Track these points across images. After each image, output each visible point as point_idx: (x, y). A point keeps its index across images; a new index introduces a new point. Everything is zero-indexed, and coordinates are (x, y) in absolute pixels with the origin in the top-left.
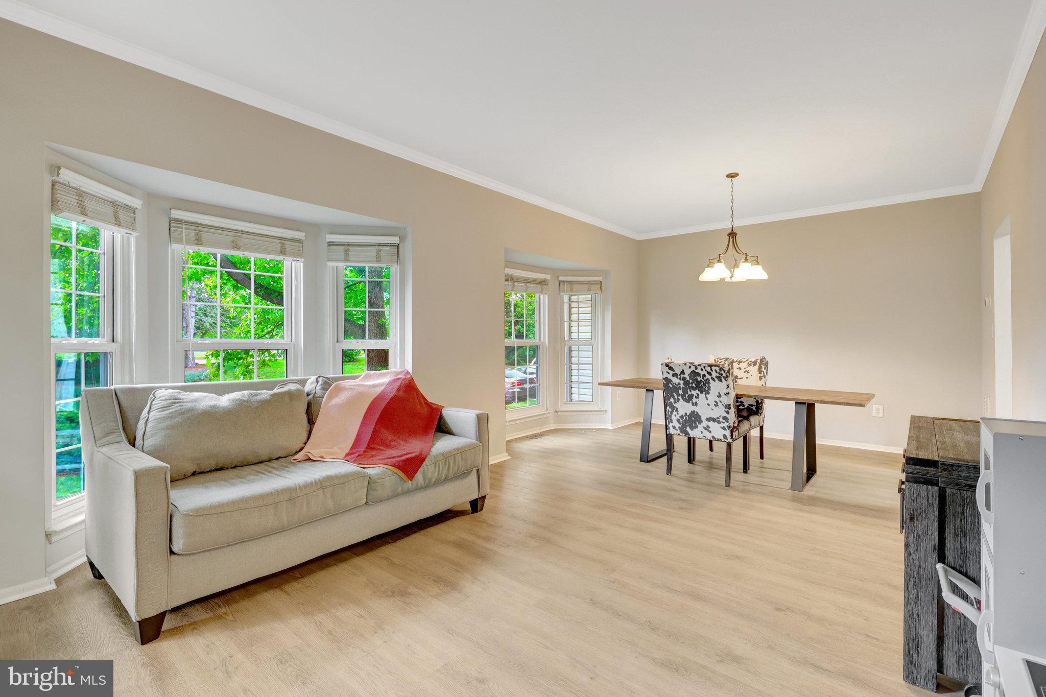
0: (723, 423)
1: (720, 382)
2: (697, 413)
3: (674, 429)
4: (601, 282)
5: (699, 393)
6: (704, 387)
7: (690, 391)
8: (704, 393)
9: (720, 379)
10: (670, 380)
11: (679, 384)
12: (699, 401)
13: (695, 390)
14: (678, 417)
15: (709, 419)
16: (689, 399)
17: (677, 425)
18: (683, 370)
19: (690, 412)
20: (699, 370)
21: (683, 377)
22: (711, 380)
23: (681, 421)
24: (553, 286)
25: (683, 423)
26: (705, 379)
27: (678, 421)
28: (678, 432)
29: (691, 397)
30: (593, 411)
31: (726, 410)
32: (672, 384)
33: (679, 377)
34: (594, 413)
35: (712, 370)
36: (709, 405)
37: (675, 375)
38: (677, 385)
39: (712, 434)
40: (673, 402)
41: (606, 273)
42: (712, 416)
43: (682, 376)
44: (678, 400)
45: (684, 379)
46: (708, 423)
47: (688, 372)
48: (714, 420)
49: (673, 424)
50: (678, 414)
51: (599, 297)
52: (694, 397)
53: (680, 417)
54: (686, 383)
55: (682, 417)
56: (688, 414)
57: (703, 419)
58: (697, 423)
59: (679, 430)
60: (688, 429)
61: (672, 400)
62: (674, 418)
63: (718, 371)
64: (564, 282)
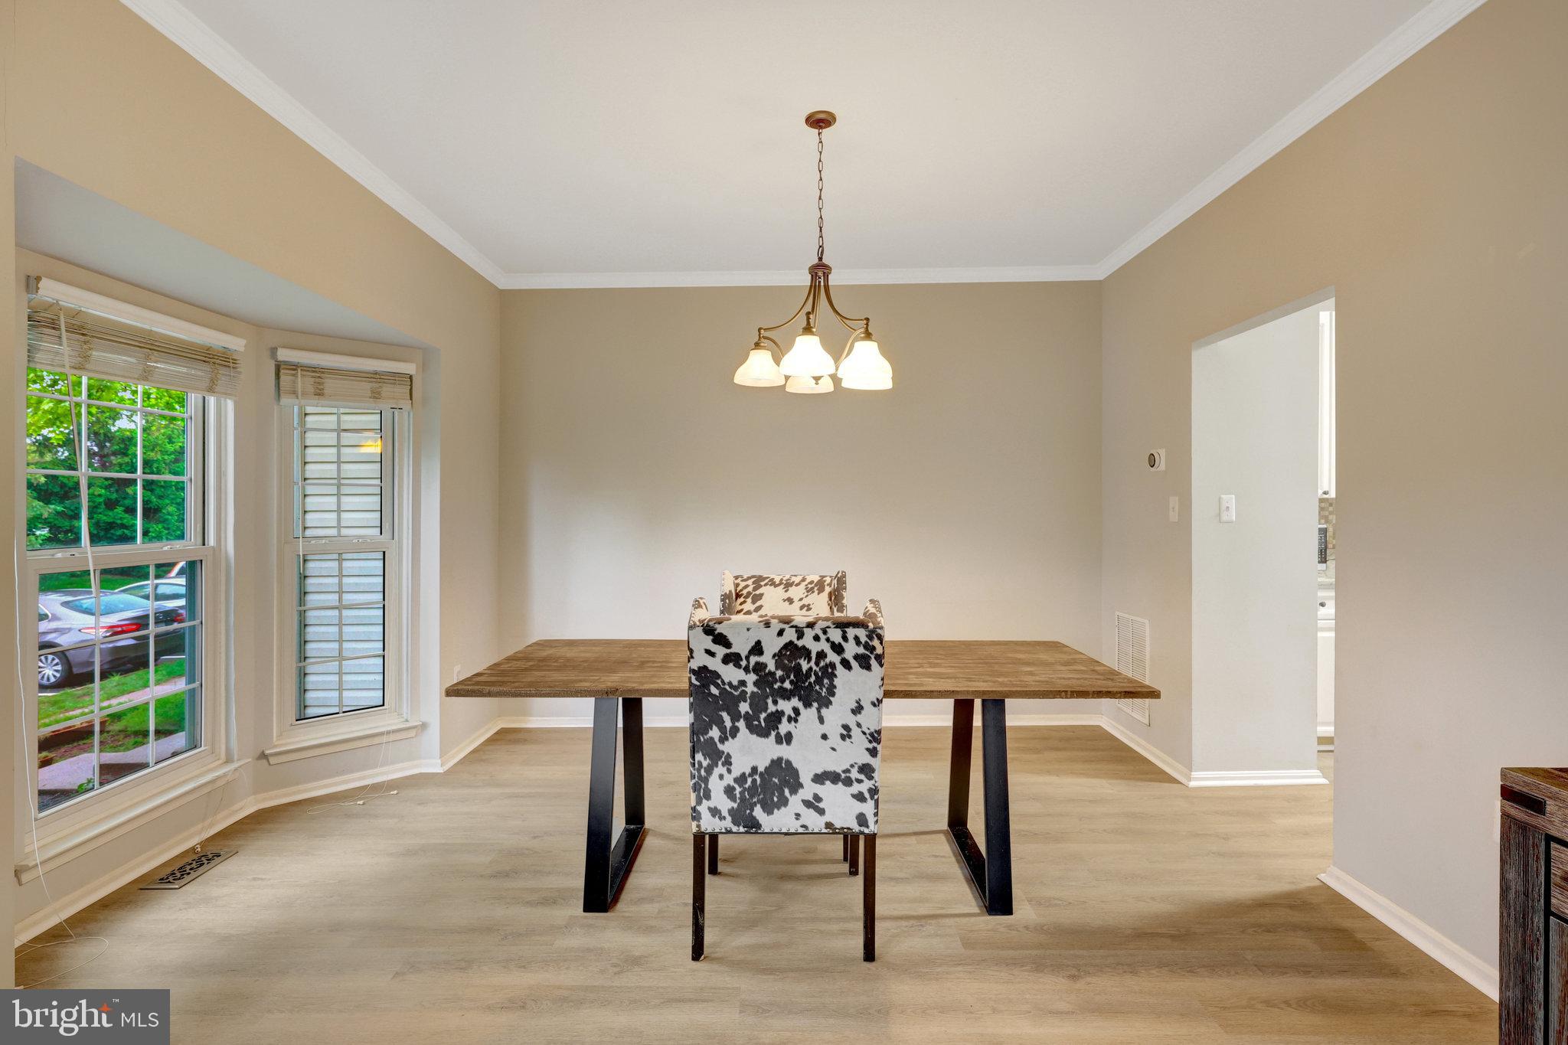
0: (859, 781)
1: (865, 671)
2: (788, 762)
3: (714, 816)
4: (411, 377)
5: (800, 705)
6: (817, 687)
7: (775, 702)
8: (815, 705)
9: (864, 662)
10: (717, 675)
11: (743, 683)
12: (798, 730)
13: (789, 699)
14: (729, 780)
15: (819, 779)
16: (768, 726)
17: (725, 805)
18: (758, 643)
19: (767, 763)
20: (807, 641)
21: (757, 663)
22: (839, 667)
23: (738, 790)
24: (256, 373)
25: (743, 799)
26: (822, 664)
27: (729, 791)
28: (728, 823)
29: (776, 718)
30: (388, 733)
31: (870, 746)
32: (717, 686)
33: (744, 663)
34: (392, 737)
35: (845, 638)
36: (824, 737)
37: (732, 659)
38: (735, 688)
39: (827, 818)
40: (717, 740)
41: (426, 355)
42: (831, 768)
43: (753, 660)
44: (735, 731)
45: (759, 668)
46: (819, 789)
47: (773, 645)
48: (833, 777)
49: (711, 804)
50: (729, 771)
51: (405, 421)
52: (785, 720)
53: (736, 780)
54: (764, 679)
55: (741, 779)
56: (761, 769)
57: (805, 778)
58: (787, 792)
59: (729, 819)
60: (758, 812)
61: (715, 733)
62: (716, 786)
63: (863, 639)
64: (294, 367)
